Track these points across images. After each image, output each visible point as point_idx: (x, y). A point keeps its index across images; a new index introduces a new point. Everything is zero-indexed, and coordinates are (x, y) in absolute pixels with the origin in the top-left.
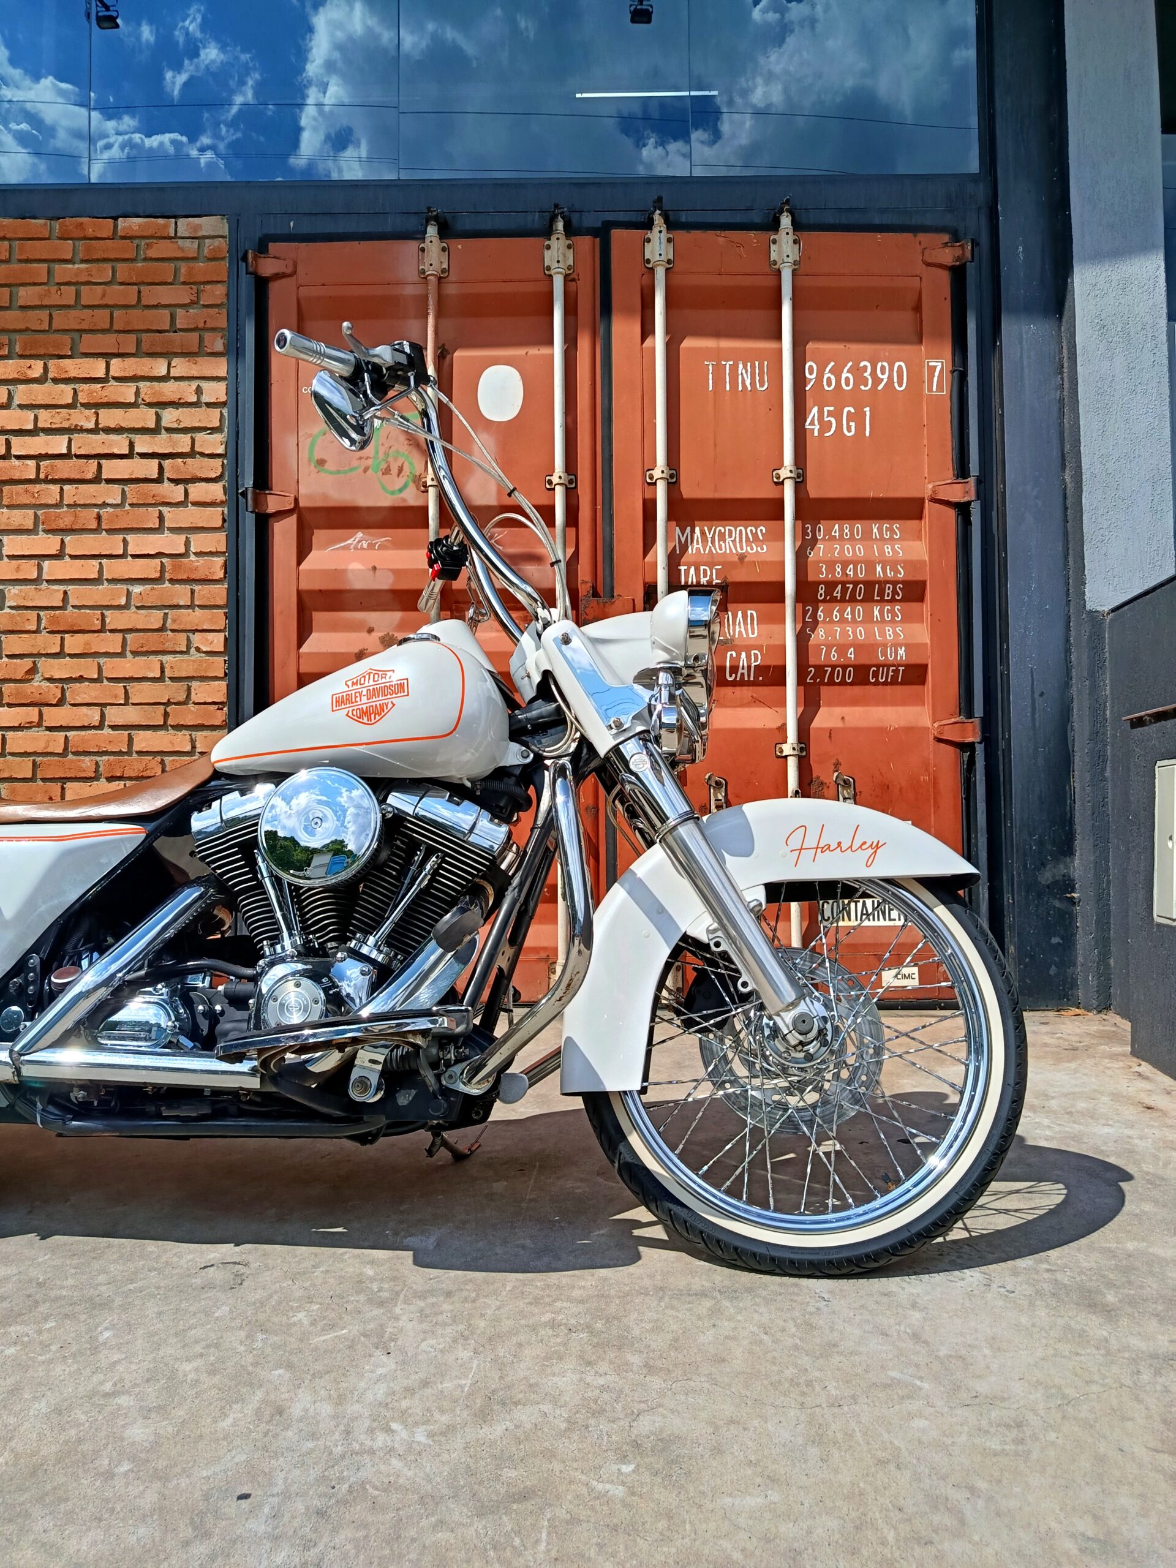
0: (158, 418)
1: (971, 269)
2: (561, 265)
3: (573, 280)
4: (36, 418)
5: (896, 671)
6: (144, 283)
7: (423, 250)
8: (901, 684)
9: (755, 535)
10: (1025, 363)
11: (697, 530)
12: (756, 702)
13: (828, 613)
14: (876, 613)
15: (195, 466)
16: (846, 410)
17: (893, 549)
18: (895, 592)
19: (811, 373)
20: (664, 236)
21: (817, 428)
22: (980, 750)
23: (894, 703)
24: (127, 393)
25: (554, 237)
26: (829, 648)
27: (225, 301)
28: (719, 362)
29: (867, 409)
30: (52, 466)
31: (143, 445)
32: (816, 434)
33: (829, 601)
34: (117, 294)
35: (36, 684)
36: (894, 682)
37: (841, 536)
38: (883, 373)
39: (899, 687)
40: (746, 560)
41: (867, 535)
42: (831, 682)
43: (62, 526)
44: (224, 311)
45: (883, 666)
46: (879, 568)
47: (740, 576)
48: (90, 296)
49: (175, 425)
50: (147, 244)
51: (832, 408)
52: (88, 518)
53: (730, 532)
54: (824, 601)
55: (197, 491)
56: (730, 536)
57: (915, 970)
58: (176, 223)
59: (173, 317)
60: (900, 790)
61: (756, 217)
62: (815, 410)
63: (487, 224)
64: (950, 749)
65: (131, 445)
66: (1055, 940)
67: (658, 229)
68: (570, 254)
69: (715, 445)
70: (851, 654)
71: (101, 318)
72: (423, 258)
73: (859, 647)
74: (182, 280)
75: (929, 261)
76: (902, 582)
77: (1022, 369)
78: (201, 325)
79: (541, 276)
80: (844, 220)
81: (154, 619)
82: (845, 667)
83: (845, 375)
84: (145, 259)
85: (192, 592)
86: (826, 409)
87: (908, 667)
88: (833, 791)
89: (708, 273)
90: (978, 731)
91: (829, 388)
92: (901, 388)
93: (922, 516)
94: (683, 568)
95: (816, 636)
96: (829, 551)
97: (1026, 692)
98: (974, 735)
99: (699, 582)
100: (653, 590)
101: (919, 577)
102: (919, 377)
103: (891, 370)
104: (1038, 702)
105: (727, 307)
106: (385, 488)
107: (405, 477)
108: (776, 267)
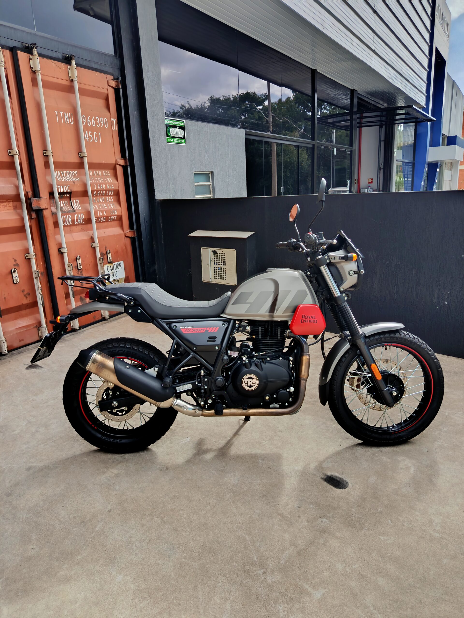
1: (121, 91)
3: (5, 68)
5: (114, 217)
8: (116, 220)
9: (75, 174)
10: (135, 123)
11: (59, 172)
12: (82, 230)
13: (96, 200)
14: (107, 199)
16: (95, 133)
17: (109, 179)
18: (111, 193)
19: (84, 119)
20: (38, 59)
21: (88, 138)
22: (136, 238)
23: (114, 227)
26: (100, 211)
28: (59, 112)
29: (99, 133)
32: (88, 141)
33: (97, 196)
36: (114, 220)
37: (96, 174)
38: (102, 122)
39: (115, 222)
40: (75, 183)
41: (102, 173)
42: (100, 222)
45: (112, 216)
46: (108, 186)
47: (75, 189)
51: (91, 132)
53: (68, 172)
54: (95, 196)
56: (68, 175)
60: (120, 252)
61: (59, 56)
62: (87, 132)
64: (128, 239)
67: (36, 56)
69: (62, 143)
70: (104, 213)
73: (106, 211)
75: (110, 85)
76: (114, 190)
80: (85, 63)
82: (104, 217)
83: (93, 121)
86: (90, 132)
87: (117, 216)
88: (106, 256)
89: (51, 77)
90: (136, 233)
91: (90, 125)
92: (107, 127)
93: (115, 169)
94: (59, 186)
95: (95, 208)
96: (95, 180)
97: (144, 222)
98: (134, 235)
99: (64, 191)
100: (51, 194)
101: (118, 189)
102: (111, 123)
103: (104, 121)
104: (146, 224)
105: (56, 90)
108: (71, 78)
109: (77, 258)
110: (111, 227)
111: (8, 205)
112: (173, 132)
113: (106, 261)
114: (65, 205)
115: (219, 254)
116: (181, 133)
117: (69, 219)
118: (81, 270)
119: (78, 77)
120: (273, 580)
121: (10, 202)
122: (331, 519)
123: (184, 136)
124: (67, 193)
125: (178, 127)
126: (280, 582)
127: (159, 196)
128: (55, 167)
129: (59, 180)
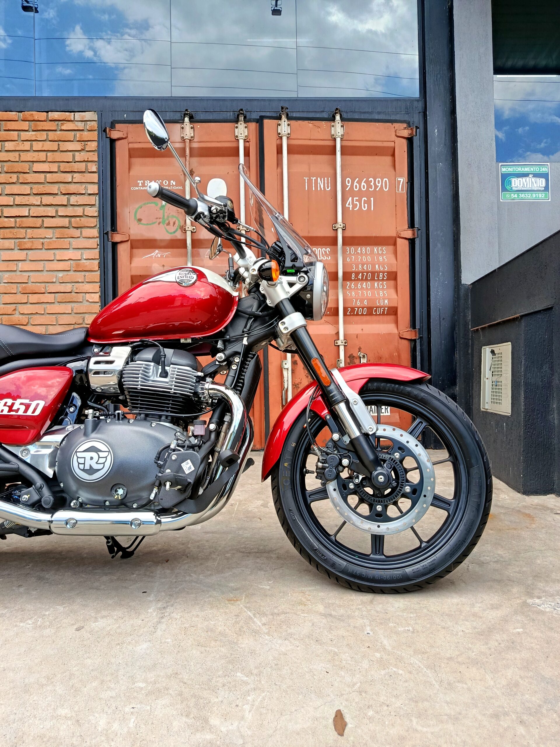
0: (68, 200)
1: (416, 139)
2: (242, 135)
3: (248, 142)
4: (14, 200)
5: (384, 310)
6: (60, 141)
7: (183, 128)
8: (387, 314)
9: (325, 252)
10: (438, 179)
12: (327, 322)
13: (356, 285)
14: (376, 285)
15: (84, 221)
16: (363, 199)
17: (383, 258)
18: (384, 276)
19: (349, 183)
20: (287, 122)
21: (351, 206)
22: (418, 342)
23: (383, 323)
24: (54, 189)
25: (239, 123)
26: (356, 300)
27: (97, 149)
28: (310, 178)
29: (372, 199)
30: (22, 221)
31: (62, 211)
32: (351, 209)
33: (356, 280)
34: (48, 146)
35: (17, 316)
36: (383, 314)
37: (361, 252)
38: (379, 183)
39: (385, 317)
41: (372, 251)
42: (357, 314)
43: (27, 246)
44: (96, 154)
45: (379, 307)
46: (377, 266)
48: (37, 146)
49: (76, 204)
50: (62, 124)
51: (357, 198)
52: (37, 244)
54: (354, 280)
55: (87, 232)
58: (74, 114)
59: (74, 156)
60: (386, 359)
61: (325, 115)
62: (350, 198)
63: (211, 117)
64: (406, 342)
65: (57, 211)
67: (284, 120)
68: (246, 130)
69: (308, 214)
70: (365, 302)
71: (42, 156)
72: (183, 132)
73: (369, 299)
74: (77, 140)
75: (398, 135)
76: (387, 272)
77: (437, 182)
78: (86, 160)
79: (234, 140)
80: (361, 116)
81: (68, 287)
82: (363, 308)
83: (363, 184)
84: (61, 130)
85: (85, 276)
86: (355, 198)
87: (390, 308)
88: (358, 360)
89: (304, 139)
90: (417, 334)
91: (358, 190)
92: (386, 190)
93: (395, 244)
95: (351, 294)
96: (356, 258)
98: (416, 336)
101: (394, 270)
102: (394, 185)
103: (382, 182)
105: (313, 154)
106: (167, 231)
107: (176, 227)
108: (334, 137)
110: (378, 322)
115: (496, 356)
119: (342, 133)
123: (547, 187)
125: (531, 176)
127: (469, 277)
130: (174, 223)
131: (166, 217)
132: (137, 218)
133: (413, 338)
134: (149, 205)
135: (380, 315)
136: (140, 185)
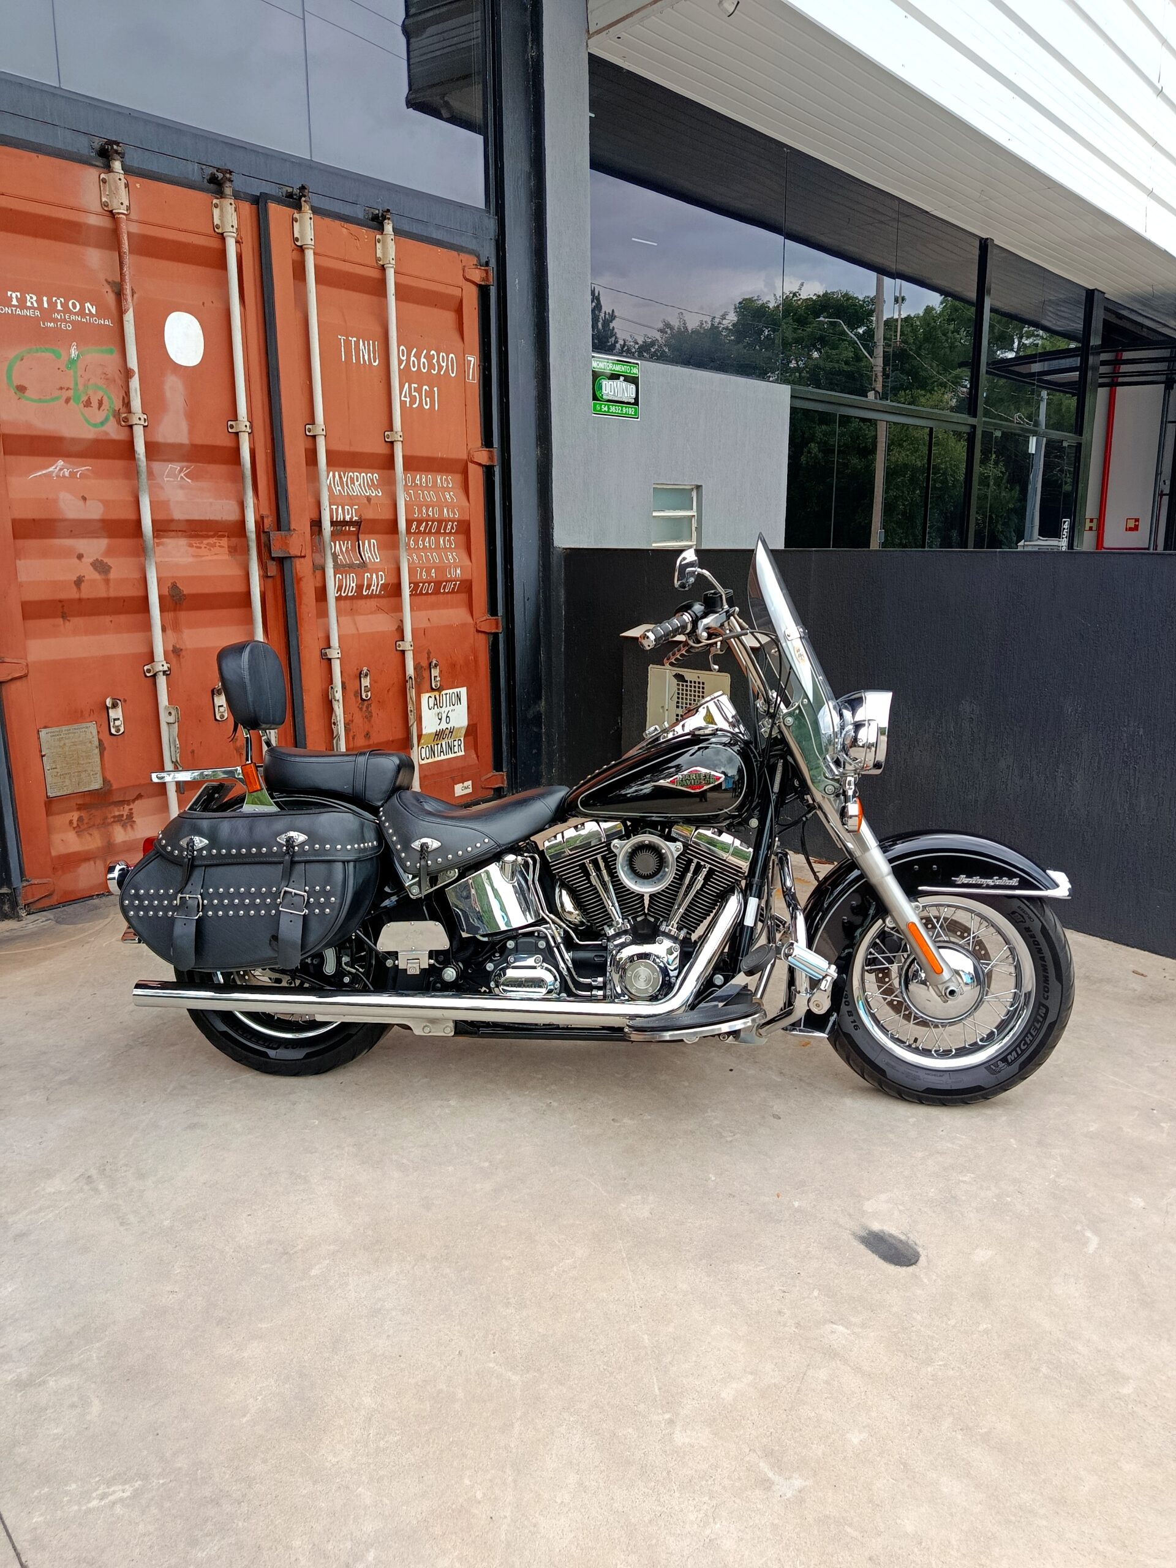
1: (493, 291)
3: (239, 242)
5: (455, 585)
7: (104, 181)
8: (457, 592)
9: (372, 480)
11: (337, 474)
12: (379, 608)
13: (416, 543)
14: (442, 542)
16: (425, 387)
17: (450, 495)
18: (452, 528)
19: (403, 356)
20: (311, 219)
21: (408, 400)
22: (501, 636)
23: (451, 606)
25: (224, 199)
26: (422, 569)
28: (347, 338)
29: (436, 389)
32: (407, 406)
33: (417, 533)
36: (453, 592)
37: (421, 483)
38: (443, 362)
39: (454, 595)
40: (372, 501)
41: (435, 482)
42: (421, 594)
45: (449, 581)
46: (445, 511)
47: (369, 515)
51: (416, 386)
53: (357, 475)
54: (414, 533)
56: (358, 481)
57: (470, 783)
62: (407, 385)
64: (482, 637)
66: (534, 751)
67: (306, 213)
68: (235, 214)
69: (348, 405)
70: (431, 573)
72: (106, 191)
73: (437, 569)
75: (468, 277)
76: (458, 521)
77: (518, 371)
79: (211, 232)
80: (416, 229)
82: (429, 583)
83: (423, 360)
86: (413, 385)
87: (461, 581)
88: (427, 672)
89: (337, 259)
90: (500, 625)
91: (414, 370)
92: (453, 375)
93: (465, 473)
94: (334, 507)
95: (413, 559)
96: (417, 496)
97: (521, 598)
98: (497, 628)
99: (344, 518)
100: (316, 524)
101: (468, 518)
102: (464, 366)
103: (448, 360)
104: (527, 604)
105: (347, 289)
106: (86, 420)
107: (106, 411)
108: (381, 263)
109: (361, 673)
110: (446, 606)
111: (218, 544)
112: (609, 389)
113: (427, 686)
114: (344, 550)
115: (689, 684)
116: (627, 391)
117: (351, 582)
118: (369, 702)
119: (398, 259)
120: (687, 1440)
121: (223, 536)
122: (857, 1330)
123: (636, 399)
124: (351, 523)
125: (622, 378)
126: (702, 1447)
127: (564, 538)
128: (330, 463)
129: (336, 493)
130: (100, 403)
131: (81, 387)
132: (16, 382)
133: (493, 631)
134: (39, 354)
135: (448, 593)
136: (15, 302)
